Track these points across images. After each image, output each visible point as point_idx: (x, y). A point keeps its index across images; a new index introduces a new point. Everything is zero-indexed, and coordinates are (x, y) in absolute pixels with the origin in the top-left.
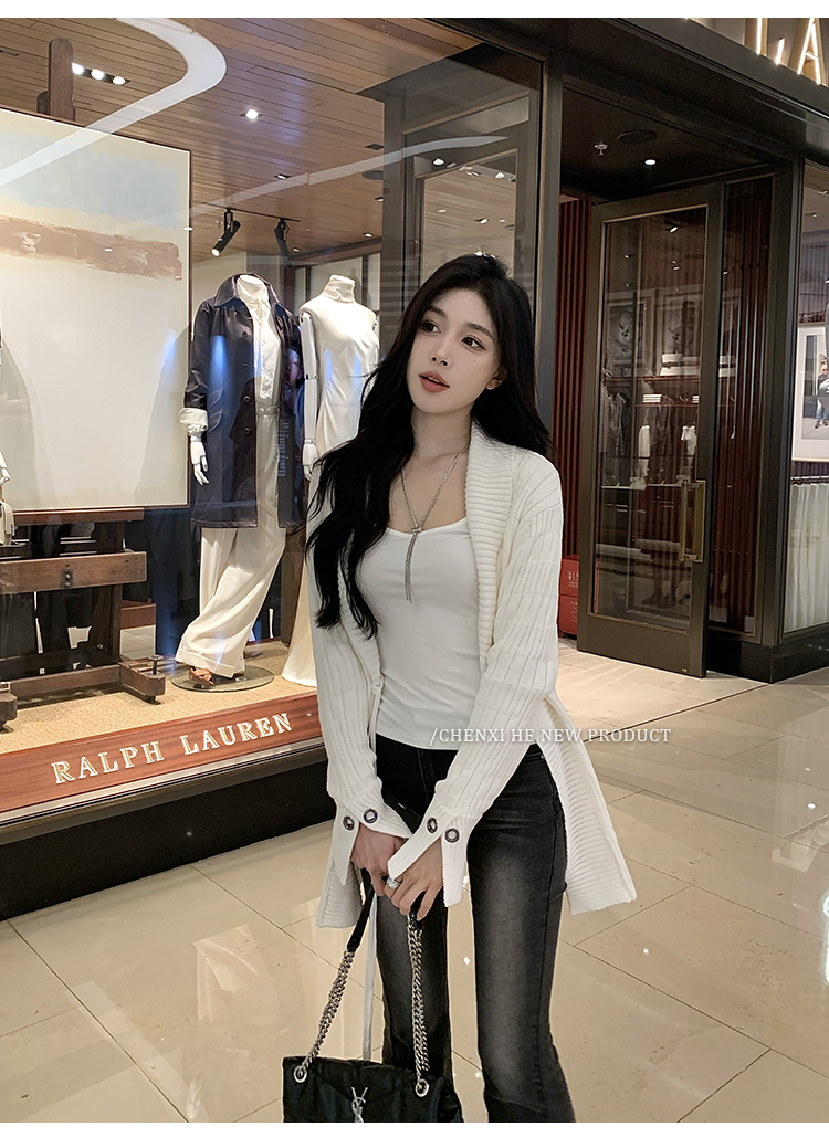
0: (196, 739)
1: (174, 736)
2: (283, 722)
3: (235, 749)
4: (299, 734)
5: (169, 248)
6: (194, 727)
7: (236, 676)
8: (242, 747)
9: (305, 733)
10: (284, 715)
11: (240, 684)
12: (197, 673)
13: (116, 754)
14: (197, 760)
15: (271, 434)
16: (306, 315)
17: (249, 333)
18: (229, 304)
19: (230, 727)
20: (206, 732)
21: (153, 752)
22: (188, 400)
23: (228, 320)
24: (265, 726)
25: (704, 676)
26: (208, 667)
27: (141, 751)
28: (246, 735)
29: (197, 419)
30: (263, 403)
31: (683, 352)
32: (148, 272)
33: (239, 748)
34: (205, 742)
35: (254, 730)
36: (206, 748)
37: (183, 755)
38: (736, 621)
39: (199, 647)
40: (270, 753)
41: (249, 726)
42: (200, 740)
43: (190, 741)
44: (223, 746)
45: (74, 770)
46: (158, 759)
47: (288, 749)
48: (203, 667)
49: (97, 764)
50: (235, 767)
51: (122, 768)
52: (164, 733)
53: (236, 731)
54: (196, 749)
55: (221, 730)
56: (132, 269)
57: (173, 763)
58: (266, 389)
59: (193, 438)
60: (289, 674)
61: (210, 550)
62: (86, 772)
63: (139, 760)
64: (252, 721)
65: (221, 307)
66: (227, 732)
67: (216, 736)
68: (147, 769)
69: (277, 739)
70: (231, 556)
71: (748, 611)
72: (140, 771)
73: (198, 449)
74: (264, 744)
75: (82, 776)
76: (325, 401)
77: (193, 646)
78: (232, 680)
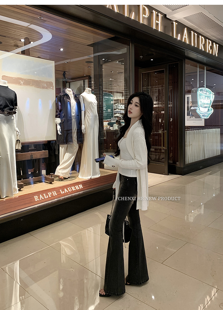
0: (63, 190)
1: (58, 190)
2: (81, 186)
3: (71, 192)
4: (84, 189)
5: (51, 83)
6: (63, 188)
7: (68, 178)
8: (73, 192)
9: (86, 188)
10: (81, 185)
11: (69, 179)
12: (60, 177)
13: (47, 194)
14: (64, 195)
15: (75, 123)
16: (82, 97)
17: (70, 101)
18: (64, 95)
19: (70, 188)
20: (65, 189)
21: (55, 193)
22: (56, 116)
23: (65, 98)
24: (77, 187)
25: (168, 175)
26: (62, 176)
27: (52, 193)
28: (74, 189)
29: (58, 120)
30: (73, 116)
31: (158, 101)
32: (47, 88)
33: (72, 192)
34: (65, 191)
35: (75, 188)
36: (65, 192)
37: (61, 194)
38: (175, 162)
39: (60, 171)
40: (79, 193)
41: (74, 187)
42: (64, 191)
43: (62, 191)
44: (69, 192)
45: (39, 198)
46: (56, 195)
47: (82, 192)
48: (61, 176)
49: (43, 196)
50: (72, 196)
51: (49, 197)
52: (57, 189)
53: (71, 188)
54: (64, 193)
55: (68, 188)
56: (43, 88)
57: (59, 196)
58: (73, 113)
59: (58, 125)
60: (80, 177)
61: (62, 149)
62: (41, 198)
63: (52, 195)
64: (74, 186)
65: (63, 95)
66: (70, 189)
67: (67, 190)
68: (54, 197)
69: (80, 190)
70: (66, 151)
71: (177, 160)
72: (52, 198)
73: (59, 127)
74: (77, 191)
75: (41, 199)
76: (86, 115)
77: (59, 171)
78: (67, 179)
